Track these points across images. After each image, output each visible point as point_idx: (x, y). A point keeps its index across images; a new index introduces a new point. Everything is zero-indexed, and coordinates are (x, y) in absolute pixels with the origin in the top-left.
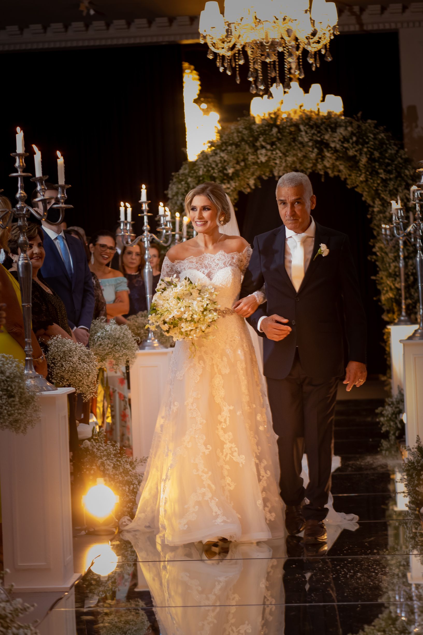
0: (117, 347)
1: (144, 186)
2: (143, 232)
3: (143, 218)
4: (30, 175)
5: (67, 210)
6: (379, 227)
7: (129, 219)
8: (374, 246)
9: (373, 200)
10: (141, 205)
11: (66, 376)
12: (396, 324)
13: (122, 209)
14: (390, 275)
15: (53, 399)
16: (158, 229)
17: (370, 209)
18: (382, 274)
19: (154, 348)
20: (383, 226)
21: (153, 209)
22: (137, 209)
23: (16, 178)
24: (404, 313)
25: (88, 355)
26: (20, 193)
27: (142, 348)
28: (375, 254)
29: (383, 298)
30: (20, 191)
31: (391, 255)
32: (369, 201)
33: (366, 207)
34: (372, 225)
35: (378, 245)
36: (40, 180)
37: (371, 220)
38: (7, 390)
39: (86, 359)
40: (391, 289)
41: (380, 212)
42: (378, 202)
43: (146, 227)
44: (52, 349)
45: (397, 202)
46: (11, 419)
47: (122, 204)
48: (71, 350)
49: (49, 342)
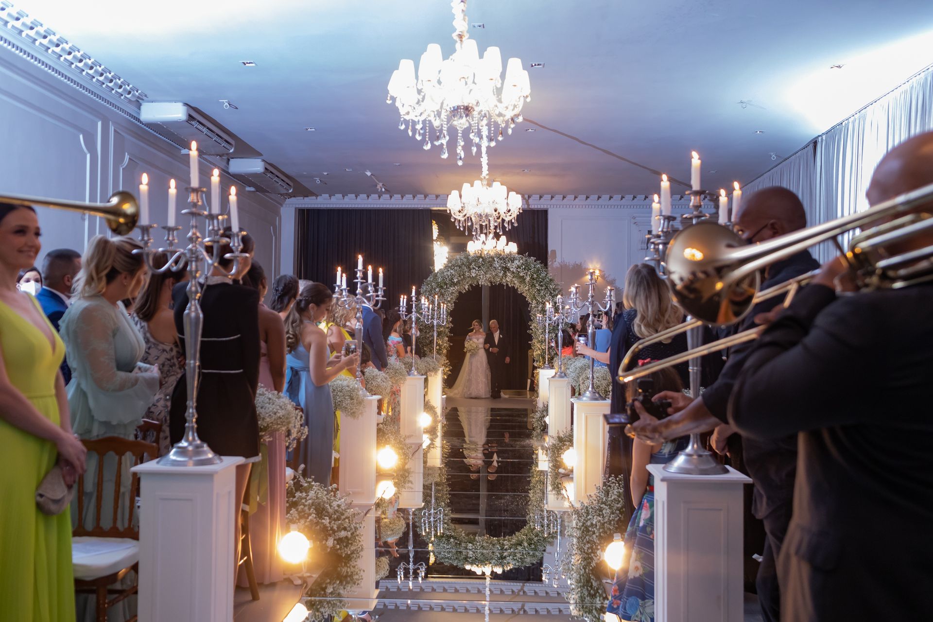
0: (397, 374)
1: (414, 287)
2: (412, 312)
3: (412, 305)
4: (365, 281)
5: (383, 301)
6: (535, 315)
7: (405, 305)
8: (531, 325)
9: (532, 300)
10: (412, 298)
11: (374, 389)
12: (542, 369)
13: (402, 299)
14: (539, 341)
15: (371, 401)
16: (421, 311)
17: (530, 305)
18: (534, 341)
19: (415, 375)
20: (538, 315)
21: (418, 300)
22: (409, 300)
23: (357, 283)
24: (547, 363)
25: (386, 378)
26: (359, 291)
27: (409, 375)
28: (532, 330)
29: (535, 354)
30: (359, 289)
31: (540, 331)
32: (530, 301)
33: (527, 304)
34: (530, 314)
35: (533, 325)
36: (371, 284)
37: (530, 312)
38: (350, 396)
39: (385, 380)
40: (539, 349)
41: (535, 307)
42: (534, 302)
43: (414, 309)
44: (367, 374)
45: (549, 304)
46: (352, 411)
47: (402, 296)
48: (377, 375)
49: (365, 370)
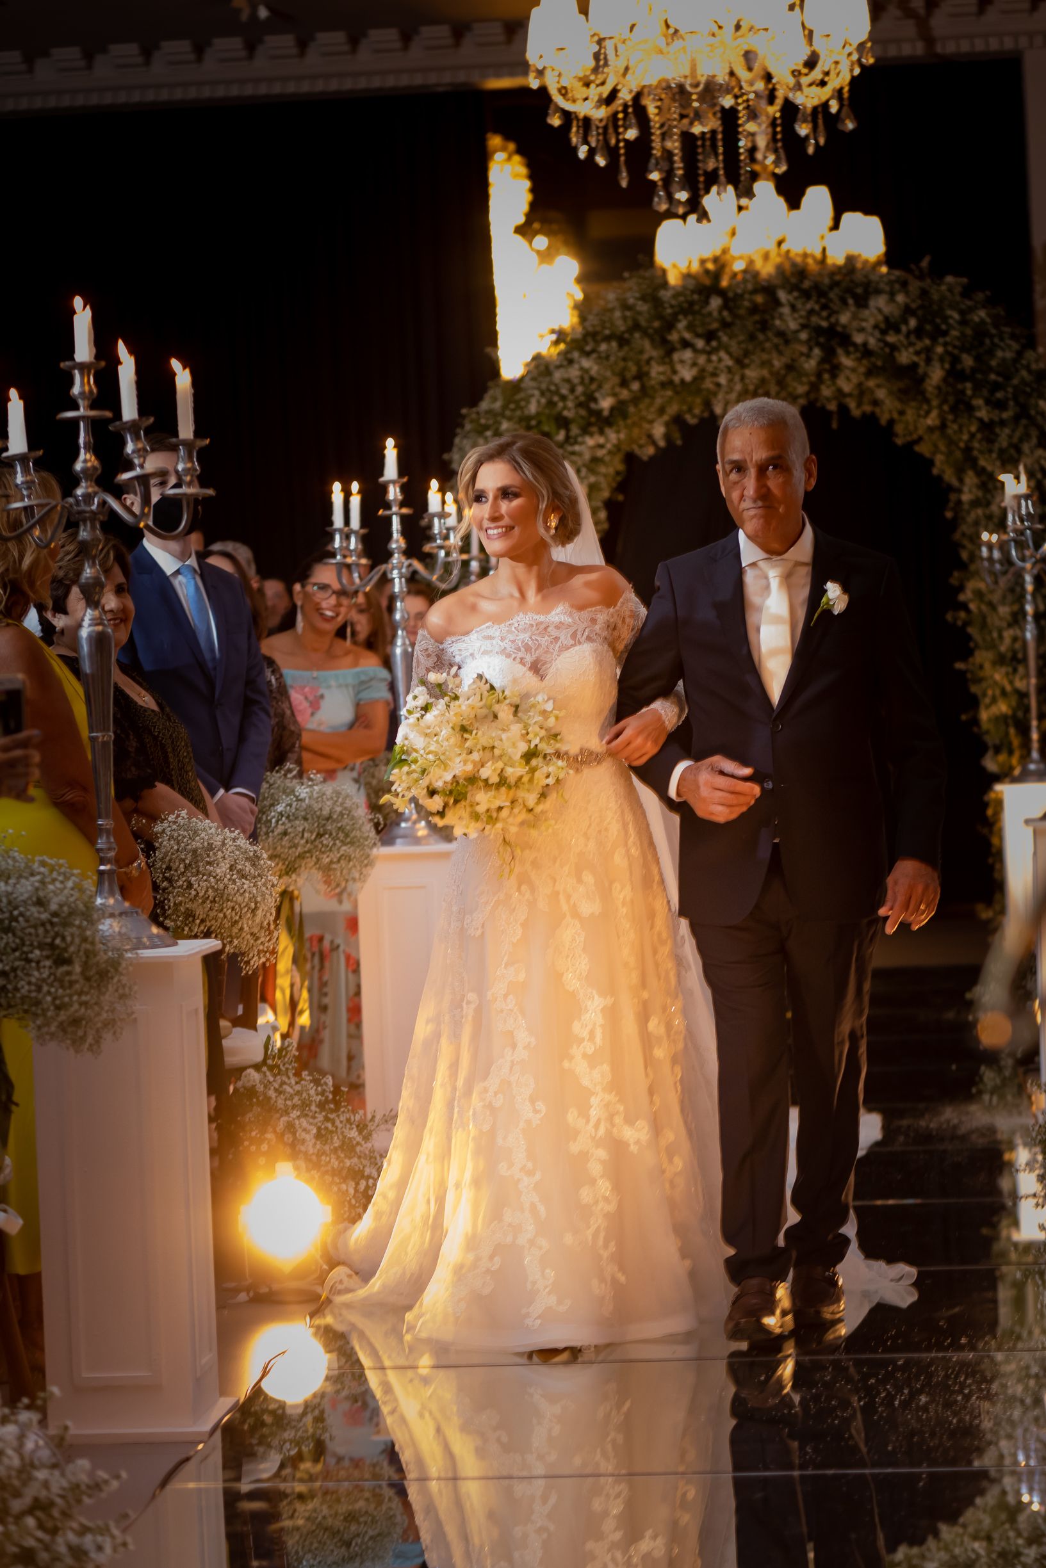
0: (326, 840)
1: (390, 442)
2: (390, 555)
4: (108, 414)
6: (976, 539)
7: (355, 523)
8: (961, 588)
9: (960, 473)
10: (384, 489)
11: (200, 912)
12: (1015, 780)
13: (337, 499)
14: (1001, 660)
15: (166, 967)
16: (427, 548)
17: (953, 497)
18: (983, 657)
19: (417, 841)
20: (985, 536)
21: (415, 497)
22: (374, 498)
23: (75, 422)
24: (1035, 755)
25: (254, 860)
26: (85, 460)
27: (389, 841)
28: (964, 606)
29: (984, 715)
30: (83, 455)
31: (1004, 610)
32: (949, 476)
33: (942, 492)
34: (957, 536)
35: (972, 585)
36: (134, 427)
37: (954, 524)
38: (52, 946)
39: (248, 867)
40: (1004, 693)
41: (975, 503)
42: (970, 479)
43: (397, 541)
44: (165, 844)
45: (1017, 478)
46: (63, 1016)
47: (339, 485)
48: (210, 847)
49: (158, 828)
